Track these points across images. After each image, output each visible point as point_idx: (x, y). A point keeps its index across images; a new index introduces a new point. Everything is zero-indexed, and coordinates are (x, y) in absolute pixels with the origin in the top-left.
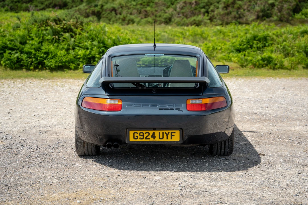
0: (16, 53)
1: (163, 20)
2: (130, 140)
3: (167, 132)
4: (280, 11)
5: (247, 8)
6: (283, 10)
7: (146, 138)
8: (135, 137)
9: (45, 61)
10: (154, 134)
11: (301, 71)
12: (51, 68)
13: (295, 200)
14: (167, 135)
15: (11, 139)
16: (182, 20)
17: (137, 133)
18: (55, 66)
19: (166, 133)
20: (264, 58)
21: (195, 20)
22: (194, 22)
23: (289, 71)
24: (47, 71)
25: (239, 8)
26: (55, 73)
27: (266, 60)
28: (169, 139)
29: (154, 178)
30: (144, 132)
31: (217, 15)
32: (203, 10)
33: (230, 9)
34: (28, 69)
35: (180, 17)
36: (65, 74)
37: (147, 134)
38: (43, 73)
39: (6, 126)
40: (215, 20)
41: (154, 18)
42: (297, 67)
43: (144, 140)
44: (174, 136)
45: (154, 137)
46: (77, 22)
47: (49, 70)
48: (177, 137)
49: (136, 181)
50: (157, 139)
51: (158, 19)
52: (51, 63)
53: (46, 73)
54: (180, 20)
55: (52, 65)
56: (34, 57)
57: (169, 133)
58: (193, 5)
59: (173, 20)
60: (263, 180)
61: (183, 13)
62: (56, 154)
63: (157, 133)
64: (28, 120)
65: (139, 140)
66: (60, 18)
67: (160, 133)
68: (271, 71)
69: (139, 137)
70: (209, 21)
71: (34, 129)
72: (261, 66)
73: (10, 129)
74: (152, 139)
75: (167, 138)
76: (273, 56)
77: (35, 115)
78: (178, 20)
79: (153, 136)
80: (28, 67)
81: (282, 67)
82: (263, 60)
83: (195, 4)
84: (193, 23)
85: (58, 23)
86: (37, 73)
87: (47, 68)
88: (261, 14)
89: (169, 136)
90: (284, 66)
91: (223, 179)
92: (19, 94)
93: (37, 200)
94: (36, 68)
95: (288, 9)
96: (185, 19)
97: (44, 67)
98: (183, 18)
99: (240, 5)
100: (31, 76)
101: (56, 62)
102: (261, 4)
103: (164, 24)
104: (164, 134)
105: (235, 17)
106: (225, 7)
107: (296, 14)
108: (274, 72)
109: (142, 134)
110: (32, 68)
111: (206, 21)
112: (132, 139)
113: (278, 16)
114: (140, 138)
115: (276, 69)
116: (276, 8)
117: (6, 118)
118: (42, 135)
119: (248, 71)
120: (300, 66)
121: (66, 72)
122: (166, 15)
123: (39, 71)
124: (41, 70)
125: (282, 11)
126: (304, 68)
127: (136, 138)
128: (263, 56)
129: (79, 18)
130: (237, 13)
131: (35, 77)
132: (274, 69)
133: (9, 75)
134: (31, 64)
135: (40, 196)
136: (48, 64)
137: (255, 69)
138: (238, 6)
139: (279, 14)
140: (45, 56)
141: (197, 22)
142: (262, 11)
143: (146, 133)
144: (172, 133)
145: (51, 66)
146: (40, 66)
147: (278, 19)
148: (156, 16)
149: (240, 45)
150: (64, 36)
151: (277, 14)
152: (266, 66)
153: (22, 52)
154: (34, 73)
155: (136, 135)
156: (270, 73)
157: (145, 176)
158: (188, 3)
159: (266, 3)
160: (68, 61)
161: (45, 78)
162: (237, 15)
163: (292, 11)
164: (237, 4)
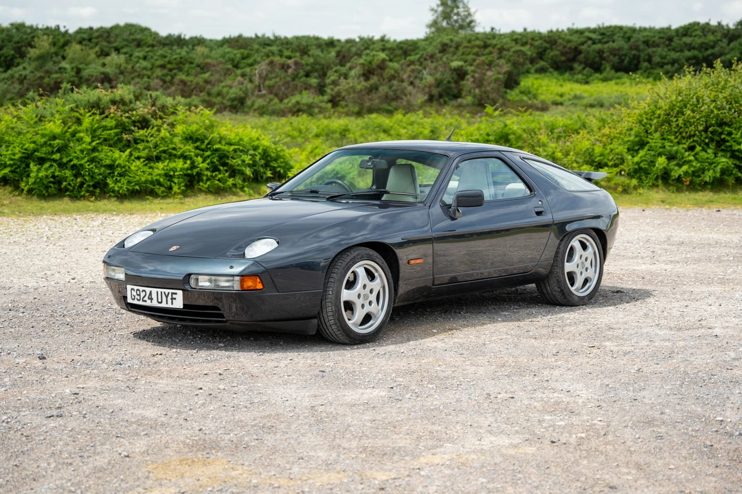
0: (51, 166)
1: (229, 103)
4: (479, 83)
5: (409, 76)
6: (486, 83)
9: (109, 181)
12: (121, 194)
16: (269, 103)
18: (128, 190)
21: (298, 103)
22: (298, 107)
24: (112, 200)
25: (393, 78)
26: (128, 205)
31: (349, 94)
32: (314, 81)
33: (374, 80)
34: (75, 198)
35: (263, 96)
36: (148, 206)
40: (343, 103)
41: (207, 98)
47: (115, 199)
51: (214, 100)
52: (120, 185)
53: (110, 204)
54: (264, 103)
55: (121, 187)
58: (290, 71)
59: (249, 102)
61: (270, 88)
70: (329, 105)
78: (260, 102)
80: (75, 192)
83: (293, 67)
84: (295, 110)
86: (92, 203)
87: (112, 194)
88: (435, 91)
94: (92, 194)
95: (496, 80)
96: (276, 100)
97: (107, 193)
98: (271, 100)
99: (396, 71)
101: (130, 182)
102: (436, 68)
103: (230, 111)
105: (387, 97)
106: (364, 75)
107: (508, 91)
110: (83, 194)
111: (323, 105)
113: (474, 96)
116: (468, 77)
121: (148, 202)
122: (234, 92)
123: (96, 199)
124: (101, 199)
125: (482, 84)
130: (390, 87)
133: (42, 209)
134: (80, 187)
136: (114, 187)
139: (477, 91)
140: (108, 171)
141: (305, 108)
142: (439, 83)
145: (121, 191)
147: (476, 102)
148: (209, 94)
151: (472, 91)
158: (278, 66)
159: (445, 67)
160: (152, 182)
161: (111, 211)
162: (391, 93)
163: (503, 85)
164: (391, 69)
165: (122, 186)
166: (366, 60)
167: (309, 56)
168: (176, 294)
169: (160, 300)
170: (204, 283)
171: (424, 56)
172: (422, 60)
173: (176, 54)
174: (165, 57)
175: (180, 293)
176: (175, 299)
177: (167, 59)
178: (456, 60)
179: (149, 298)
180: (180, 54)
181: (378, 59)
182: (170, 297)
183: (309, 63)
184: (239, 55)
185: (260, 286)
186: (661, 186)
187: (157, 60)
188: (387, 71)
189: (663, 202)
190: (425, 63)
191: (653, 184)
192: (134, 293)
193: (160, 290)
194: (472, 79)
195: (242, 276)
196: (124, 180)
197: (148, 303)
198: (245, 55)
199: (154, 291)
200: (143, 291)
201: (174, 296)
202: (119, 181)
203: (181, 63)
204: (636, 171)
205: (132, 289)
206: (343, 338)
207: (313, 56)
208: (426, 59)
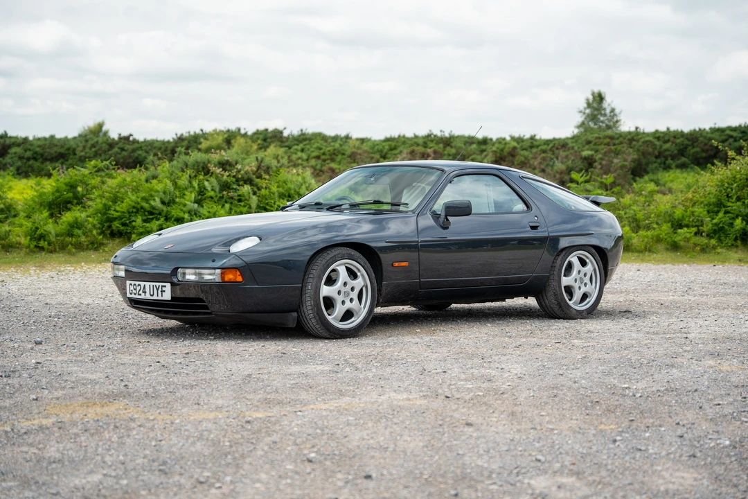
5: (540, 163)
11: (662, 254)
23: (641, 255)
25: (524, 164)
42: (656, 249)
46: (259, 167)
66: (230, 160)
83: (433, 155)
85: (228, 168)
90: (632, 246)
95: (622, 167)
99: (526, 158)
102: (567, 157)
107: (638, 179)
116: (597, 165)
120: (661, 247)
138: (523, 159)
142: (570, 170)
150: (240, 193)
158: (418, 155)
159: (576, 155)
163: (630, 172)
164: (522, 156)
166: (498, 148)
167: (452, 147)
168: (165, 286)
169: (152, 293)
170: (191, 276)
171: (556, 145)
172: (554, 149)
173: (331, 146)
174: (320, 149)
175: (168, 285)
176: (164, 291)
177: (322, 151)
178: (588, 150)
179: (143, 292)
180: (334, 146)
181: (509, 148)
182: (160, 289)
183: (451, 153)
184: (387, 147)
185: (239, 279)
186: (741, 247)
187: (313, 152)
188: (517, 158)
189: (740, 260)
190: (557, 152)
191: (732, 245)
192: (132, 288)
193: (152, 284)
194: (599, 166)
195: (222, 269)
197: (143, 296)
198: (393, 146)
199: (147, 284)
200: (139, 285)
201: (164, 289)
203: (334, 154)
204: (715, 232)
205: (131, 284)
206: (323, 332)
207: (455, 147)
208: (557, 149)
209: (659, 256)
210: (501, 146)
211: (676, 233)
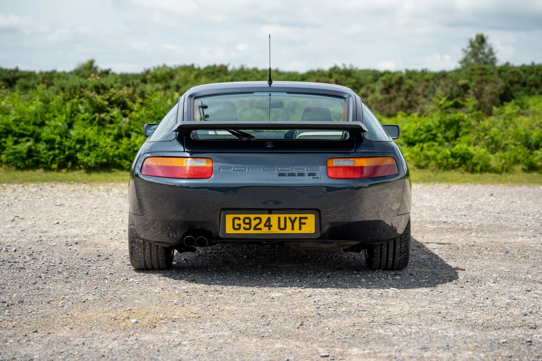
0: (28, 141)
2: (227, 232)
3: (293, 216)
4: (478, 96)
5: (423, 91)
6: (484, 95)
7: (255, 229)
8: (236, 227)
9: (78, 155)
10: (269, 220)
11: (519, 175)
12: (89, 167)
13: (524, 321)
14: (293, 222)
15: (15, 251)
17: (239, 219)
18: (96, 163)
19: (290, 218)
20: (456, 154)
23: (498, 175)
24: (82, 171)
25: (409, 92)
26: (94, 176)
27: (458, 157)
28: (296, 231)
29: (270, 294)
30: (252, 216)
33: (393, 92)
34: (48, 169)
36: (113, 177)
37: (258, 221)
38: (74, 175)
39: (8, 235)
42: (513, 170)
43: (252, 231)
44: (305, 224)
45: (270, 227)
46: (134, 92)
48: (309, 226)
49: (237, 298)
50: (275, 230)
52: (89, 158)
53: (79, 174)
55: (90, 161)
56: (59, 148)
57: (296, 218)
60: (464, 297)
62: (95, 268)
63: (274, 218)
64: (45, 229)
65: (242, 231)
66: (105, 84)
67: (279, 218)
68: (468, 175)
69: (243, 225)
71: (57, 240)
72: (451, 166)
73: (14, 239)
74: (265, 230)
75: (293, 229)
76: (471, 149)
77: (58, 223)
79: (268, 224)
80: (48, 164)
81: (486, 169)
82: (453, 156)
85: (102, 91)
86: (63, 174)
87: (81, 166)
89: (297, 224)
90: (489, 166)
91: (393, 297)
92: (31, 200)
93: (58, 319)
94: (62, 166)
95: (492, 93)
97: (77, 165)
99: (410, 86)
100: (54, 180)
101: (98, 156)
102: (446, 85)
104: (288, 220)
105: (402, 106)
106: (385, 89)
107: (505, 103)
108: (472, 176)
109: (247, 221)
110: (55, 166)
112: (229, 230)
114: (244, 228)
115: (477, 172)
116: (470, 91)
117: (9, 226)
118: (70, 247)
119: (428, 174)
120: (518, 168)
121: (114, 174)
123: (68, 171)
124: (72, 170)
125: (481, 96)
126: (524, 170)
127: (238, 227)
128: (454, 150)
129: (138, 85)
130: (406, 99)
131: (61, 181)
132: (473, 171)
133: (16, 178)
134: (53, 159)
135: (65, 316)
136: (83, 160)
137: (441, 171)
138: (407, 87)
139: (476, 102)
140: (78, 146)
142: (449, 96)
143: (255, 219)
144: (300, 218)
145: (89, 164)
146: (70, 164)
149: (415, 135)
150: (112, 114)
152: (458, 167)
153: (38, 140)
154: (60, 174)
155: (237, 222)
156: (465, 177)
157: (253, 293)
159: (454, 84)
160: (119, 156)
161: (78, 182)
162: (406, 103)
163: (499, 98)
164: (406, 84)
165: (91, 159)
166: (387, 78)
167: (352, 77)
171: (437, 75)
172: (436, 78)
178: (464, 79)
181: (396, 77)
183: (351, 82)
188: (403, 86)
190: (437, 81)
194: (473, 93)
196: (93, 154)
202: (88, 155)
208: (438, 78)
209: (515, 177)
210: (390, 76)
211: (532, 154)
